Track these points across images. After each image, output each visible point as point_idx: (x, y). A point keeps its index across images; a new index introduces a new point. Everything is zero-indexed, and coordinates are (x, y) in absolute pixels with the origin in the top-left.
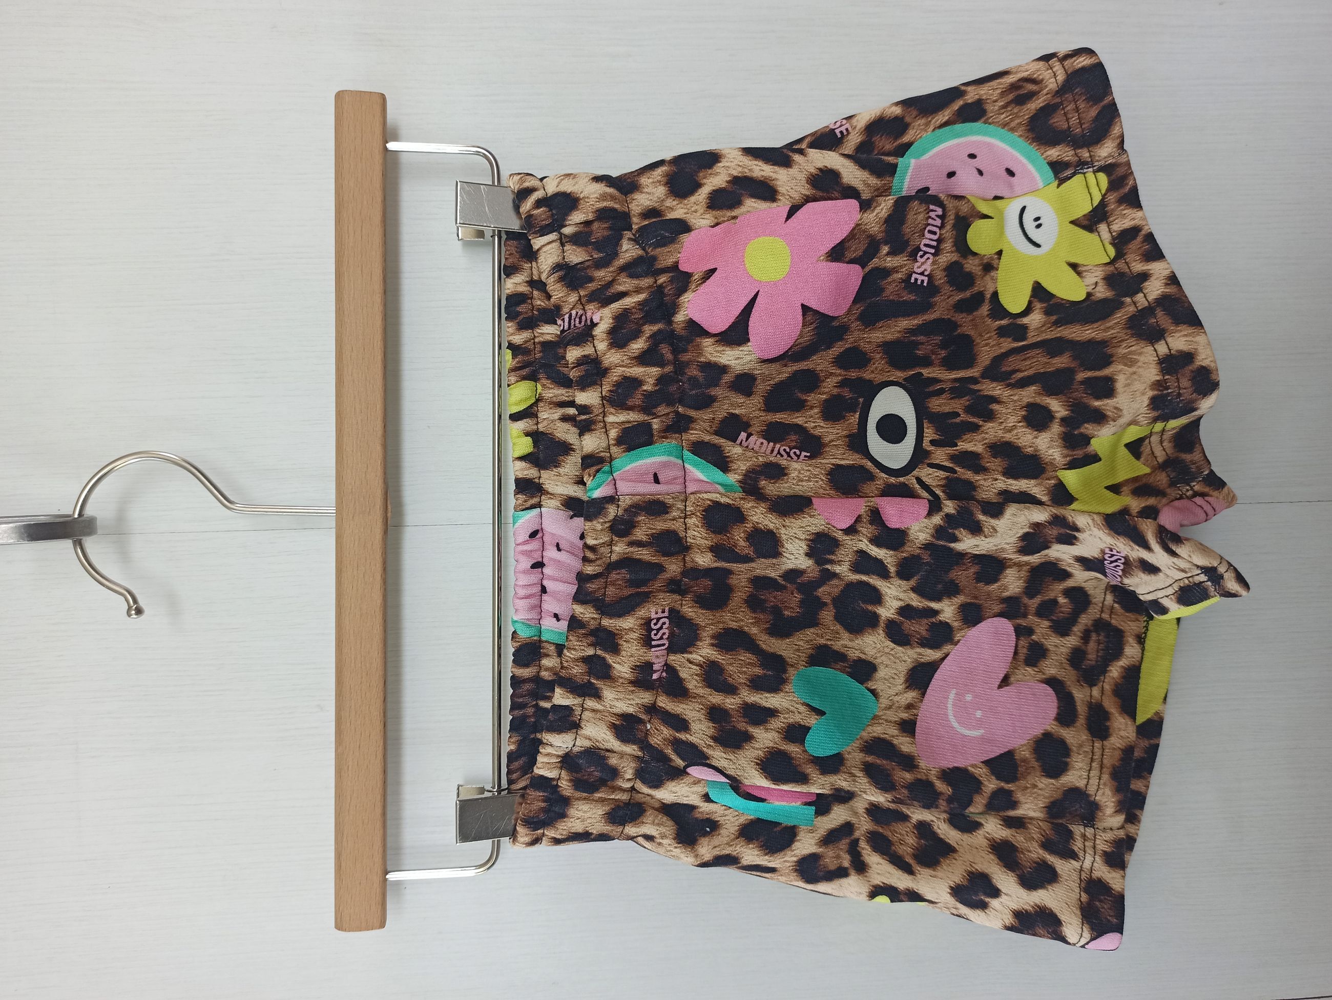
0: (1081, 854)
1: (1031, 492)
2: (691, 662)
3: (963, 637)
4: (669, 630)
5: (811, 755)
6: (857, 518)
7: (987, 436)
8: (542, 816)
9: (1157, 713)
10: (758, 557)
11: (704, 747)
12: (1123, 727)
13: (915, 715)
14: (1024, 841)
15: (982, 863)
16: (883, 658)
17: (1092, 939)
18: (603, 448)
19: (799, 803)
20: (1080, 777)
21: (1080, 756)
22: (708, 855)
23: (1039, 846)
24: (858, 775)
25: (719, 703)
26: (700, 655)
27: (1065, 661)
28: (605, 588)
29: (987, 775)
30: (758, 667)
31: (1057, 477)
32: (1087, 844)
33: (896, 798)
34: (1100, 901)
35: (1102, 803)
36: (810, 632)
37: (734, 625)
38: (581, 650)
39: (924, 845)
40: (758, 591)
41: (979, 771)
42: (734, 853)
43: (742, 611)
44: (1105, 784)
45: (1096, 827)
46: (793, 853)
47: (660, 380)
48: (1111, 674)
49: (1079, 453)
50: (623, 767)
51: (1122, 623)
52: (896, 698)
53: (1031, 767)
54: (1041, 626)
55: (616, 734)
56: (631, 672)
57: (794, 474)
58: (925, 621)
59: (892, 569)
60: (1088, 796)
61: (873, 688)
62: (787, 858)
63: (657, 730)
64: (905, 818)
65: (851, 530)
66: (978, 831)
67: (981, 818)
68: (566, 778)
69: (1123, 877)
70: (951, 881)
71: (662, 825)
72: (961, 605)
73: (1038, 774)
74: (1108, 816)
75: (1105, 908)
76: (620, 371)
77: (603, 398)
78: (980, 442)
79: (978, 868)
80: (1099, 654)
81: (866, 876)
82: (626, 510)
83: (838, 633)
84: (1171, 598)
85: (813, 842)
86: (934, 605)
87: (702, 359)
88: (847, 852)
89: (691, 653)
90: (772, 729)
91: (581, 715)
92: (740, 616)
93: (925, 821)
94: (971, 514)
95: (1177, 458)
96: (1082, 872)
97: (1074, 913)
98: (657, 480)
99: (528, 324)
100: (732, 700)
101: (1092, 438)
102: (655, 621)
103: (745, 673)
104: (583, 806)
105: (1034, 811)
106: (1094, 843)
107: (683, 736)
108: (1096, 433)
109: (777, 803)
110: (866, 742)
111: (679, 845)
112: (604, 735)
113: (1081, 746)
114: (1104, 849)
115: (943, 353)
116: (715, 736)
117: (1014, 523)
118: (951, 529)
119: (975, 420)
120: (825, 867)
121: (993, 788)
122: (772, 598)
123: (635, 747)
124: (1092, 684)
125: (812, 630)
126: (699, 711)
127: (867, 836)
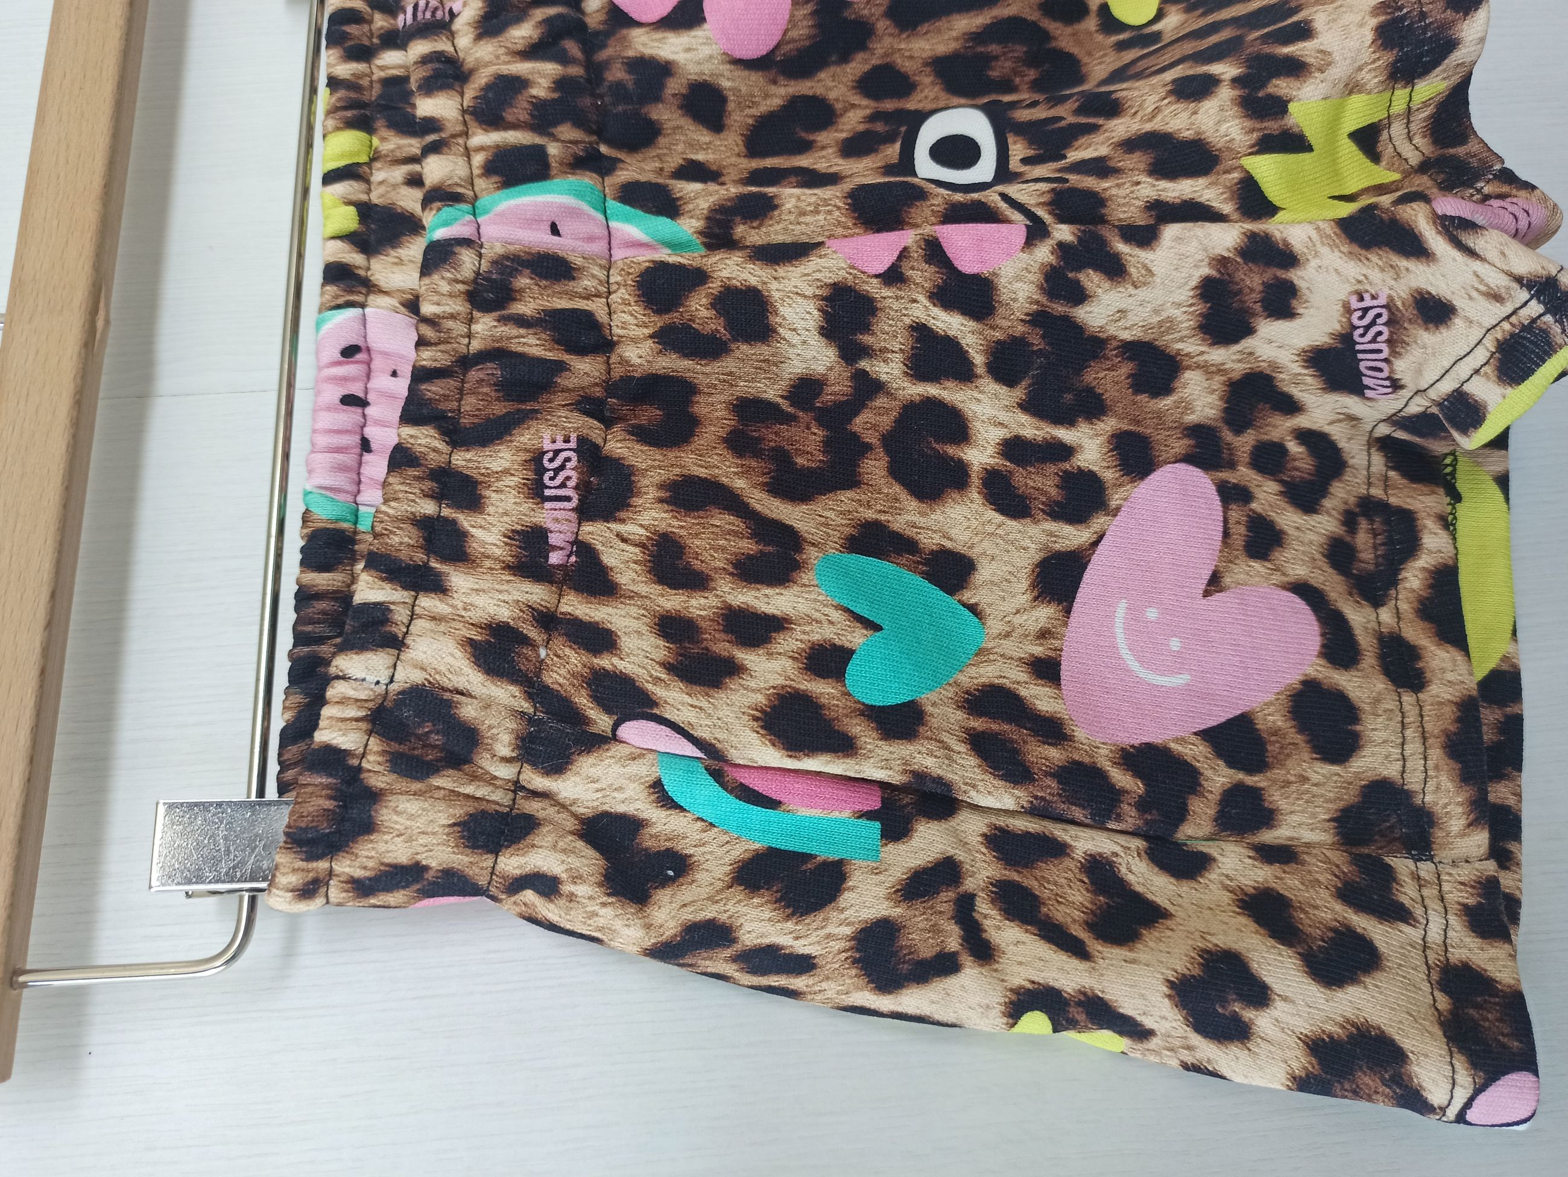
0: (1418, 911)
1: (1202, 200)
2: (624, 540)
3: (1125, 500)
4: (579, 473)
5: (859, 702)
6: (901, 252)
7: (1113, 134)
8: (325, 828)
9: (1505, 658)
10: (735, 340)
11: (648, 682)
12: (1448, 665)
13: (1056, 650)
14: (1301, 887)
15: (1225, 933)
16: (986, 544)
17: (1478, 1091)
18: (460, 178)
19: (847, 814)
20: (1387, 757)
21: (1380, 720)
22: (672, 924)
23: (1332, 895)
24: (956, 748)
25: (678, 608)
26: (641, 526)
27: (1318, 556)
28: (460, 400)
29: (1206, 758)
30: (748, 538)
31: (1241, 167)
32: (1426, 892)
33: (1036, 797)
34: (1478, 1007)
35: (1438, 809)
36: (846, 497)
37: (702, 472)
38: (409, 500)
39: (1105, 906)
40: (747, 426)
41: (1191, 749)
42: (724, 917)
43: (716, 454)
44: (1437, 768)
45: (1436, 860)
46: (843, 916)
47: (561, 84)
48: (1408, 585)
49: (1272, 126)
50: (490, 727)
51: (1408, 500)
52: (1018, 620)
53: (1290, 744)
54: (1265, 488)
55: (474, 656)
56: (506, 544)
57: (789, 205)
58: (1051, 469)
59: (979, 360)
60: (1408, 795)
61: (972, 601)
62: (831, 929)
63: (558, 656)
64: (1058, 850)
65: (893, 276)
66: (1207, 875)
67: (1209, 846)
68: (375, 749)
69: (1513, 957)
70: (1168, 968)
71: (574, 852)
72: (1113, 436)
73: (1306, 756)
74: (1456, 837)
75: (1490, 1019)
76: (492, 70)
77: (464, 112)
78: (1103, 143)
79: (1218, 943)
80: (1379, 553)
81: (996, 970)
82: (494, 263)
83: (897, 500)
84: (1486, 373)
85: (882, 892)
86: (1065, 434)
87: (631, 53)
88: (952, 918)
89: (622, 521)
90: (780, 654)
91: (408, 627)
92: (715, 460)
93: (1100, 855)
94: (1103, 243)
95: (1443, 156)
96: (1428, 952)
97: (1429, 1032)
98: (555, 230)
99: (362, 53)
100: (702, 601)
101: (1289, 101)
102: (550, 455)
103: (723, 549)
104: (408, 805)
105: (1312, 830)
106: (1440, 891)
107: (605, 662)
108: (1294, 93)
109: (804, 812)
110: (967, 692)
111: (610, 900)
112: (450, 660)
113: (1377, 701)
114: (1460, 900)
115: (1032, 74)
116: (669, 663)
117: (1183, 257)
118: (1071, 271)
119: (1091, 120)
120: (910, 953)
121: (1223, 784)
122: (773, 436)
123: (515, 690)
124: (1377, 602)
125: (850, 494)
126: (638, 619)
127: (992, 892)
